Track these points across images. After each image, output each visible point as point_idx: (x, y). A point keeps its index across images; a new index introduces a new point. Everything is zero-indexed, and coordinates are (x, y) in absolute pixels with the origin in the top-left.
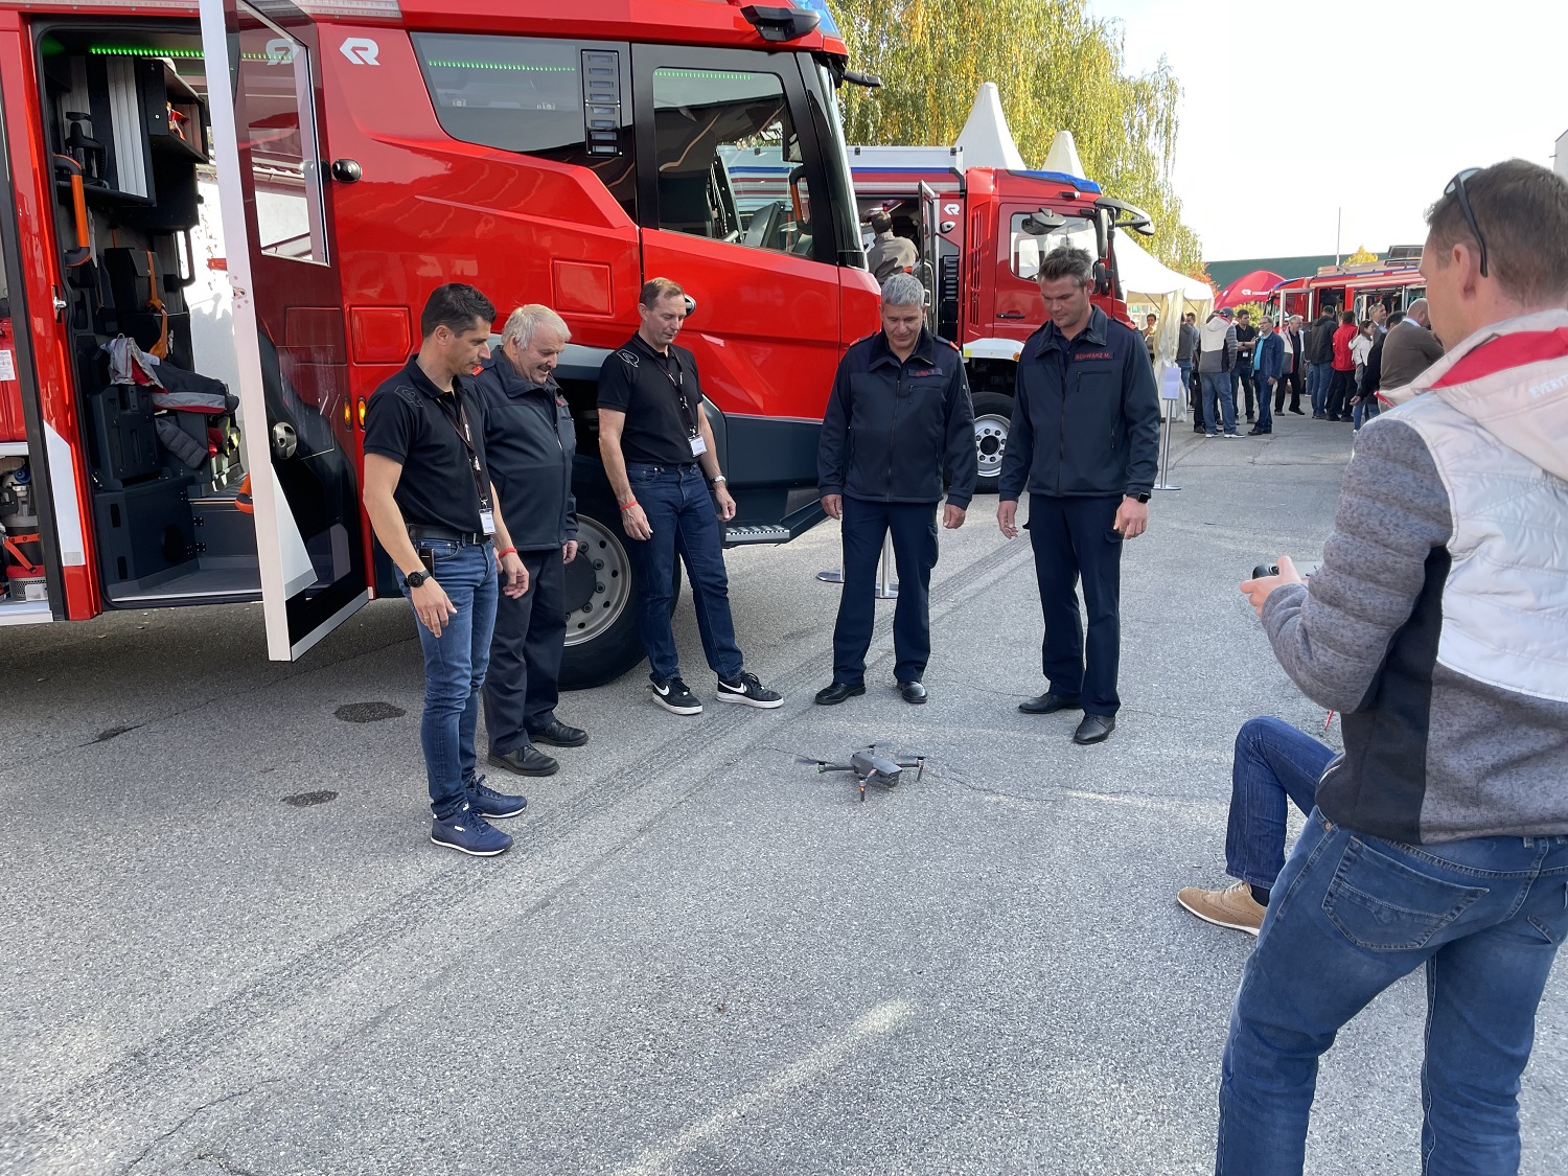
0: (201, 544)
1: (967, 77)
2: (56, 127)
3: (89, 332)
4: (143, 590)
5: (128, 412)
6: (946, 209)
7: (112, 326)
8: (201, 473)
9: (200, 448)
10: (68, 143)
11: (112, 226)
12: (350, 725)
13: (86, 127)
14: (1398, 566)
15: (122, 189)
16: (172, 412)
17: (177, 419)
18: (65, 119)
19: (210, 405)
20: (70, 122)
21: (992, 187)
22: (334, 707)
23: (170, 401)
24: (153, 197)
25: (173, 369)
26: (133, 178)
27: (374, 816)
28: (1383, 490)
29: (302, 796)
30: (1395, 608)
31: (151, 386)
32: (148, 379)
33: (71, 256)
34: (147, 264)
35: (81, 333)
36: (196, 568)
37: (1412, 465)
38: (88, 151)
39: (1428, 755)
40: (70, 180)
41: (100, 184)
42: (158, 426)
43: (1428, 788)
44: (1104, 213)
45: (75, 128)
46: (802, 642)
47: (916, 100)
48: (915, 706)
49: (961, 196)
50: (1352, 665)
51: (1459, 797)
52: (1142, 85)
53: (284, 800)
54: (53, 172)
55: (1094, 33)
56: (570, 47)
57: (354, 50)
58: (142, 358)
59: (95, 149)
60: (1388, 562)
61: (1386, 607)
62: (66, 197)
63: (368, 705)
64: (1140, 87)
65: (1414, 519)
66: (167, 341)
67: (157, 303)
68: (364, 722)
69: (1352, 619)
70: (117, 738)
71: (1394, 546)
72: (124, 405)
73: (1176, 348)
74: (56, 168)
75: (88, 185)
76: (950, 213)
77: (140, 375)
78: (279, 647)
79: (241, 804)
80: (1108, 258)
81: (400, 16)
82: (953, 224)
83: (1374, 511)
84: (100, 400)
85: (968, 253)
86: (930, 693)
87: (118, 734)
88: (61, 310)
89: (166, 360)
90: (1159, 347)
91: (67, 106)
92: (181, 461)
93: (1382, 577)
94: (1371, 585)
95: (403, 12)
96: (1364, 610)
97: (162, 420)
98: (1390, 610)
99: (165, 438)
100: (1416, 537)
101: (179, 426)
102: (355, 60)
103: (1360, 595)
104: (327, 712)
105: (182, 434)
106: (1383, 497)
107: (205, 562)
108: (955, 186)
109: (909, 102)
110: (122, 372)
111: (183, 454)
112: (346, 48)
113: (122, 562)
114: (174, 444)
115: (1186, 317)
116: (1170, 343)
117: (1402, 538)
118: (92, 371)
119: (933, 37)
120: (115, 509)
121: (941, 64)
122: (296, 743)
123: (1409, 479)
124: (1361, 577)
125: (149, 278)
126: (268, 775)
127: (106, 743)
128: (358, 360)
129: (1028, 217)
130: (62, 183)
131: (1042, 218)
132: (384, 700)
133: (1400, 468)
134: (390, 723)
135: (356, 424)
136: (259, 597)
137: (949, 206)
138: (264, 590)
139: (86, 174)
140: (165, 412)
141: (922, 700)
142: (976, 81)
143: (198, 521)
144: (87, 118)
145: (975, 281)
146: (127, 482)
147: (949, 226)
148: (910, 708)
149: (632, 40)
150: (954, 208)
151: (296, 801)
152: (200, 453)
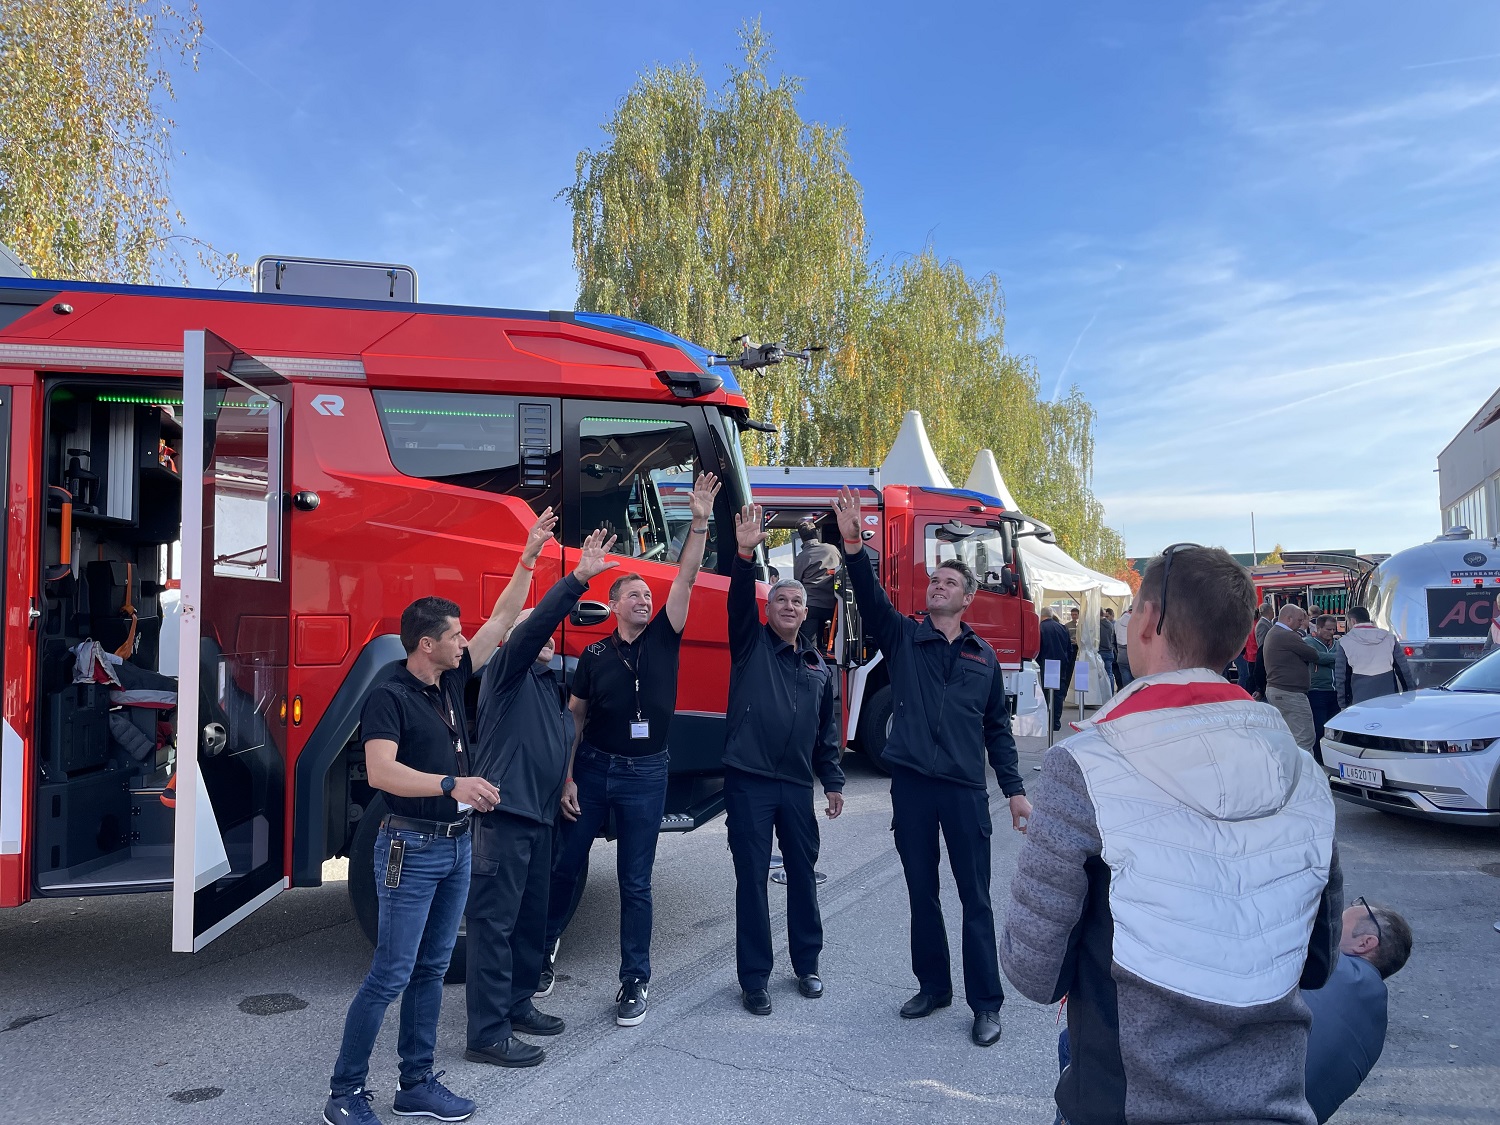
0: (135, 833)
1: (896, 405)
2: (56, 461)
3: (61, 636)
4: (72, 879)
5: (85, 708)
6: (866, 520)
7: (84, 629)
8: (146, 765)
9: (148, 741)
10: (66, 474)
11: (100, 541)
12: (250, 1018)
13: (84, 462)
14: (1063, 870)
15: (110, 514)
16: (127, 708)
17: (130, 715)
18: (66, 454)
19: (163, 701)
20: (71, 457)
21: (907, 501)
22: (240, 998)
23: (126, 697)
24: (137, 520)
25: (134, 668)
26: (121, 503)
27: (255, 1115)
28: (1052, 805)
29: (188, 1092)
30: (1067, 907)
31: (111, 684)
32: (108, 678)
33: (52, 571)
34: (128, 575)
35: (53, 637)
36: (128, 856)
37: (1071, 785)
38: (83, 483)
39: (1122, 1050)
40: (61, 507)
41: (88, 510)
42: (111, 721)
43: (1129, 1081)
44: (1007, 524)
45: (75, 463)
46: (710, 931)
47: (851, 425)
48: (810, 1000)
49: (879, 509)
50: (1039, 959)
51: (1155, 1090)
52: (1060, 409)
53: (170, 1096)
54: (46, 500)
55: (1011, 368)
56: (512, 401)
57: (323, 404)
58: (105, 659)
59: (88, 479)
60: (1056, 867)
61: (1060, 906)
62: (55, 521)
63: (273, 997)
64: (1057, 410)
65: (1075, 832)
66: (133, 643)
67: (130, 608)
68: (265, 1014)
69: (1036, 916)
70: (27, 1026)
71: (1059, 853)
72: (81, 703)
73: (1098, 641)
74: (50, 496)
75: (77, 512)
76: (869, 523)
77: (101, 674)
78: (183, 939)
79: (129, 1099)
80: (1013, 563)
81: (365, 378)
82: (873, 533)
83: (1046, 823)
84: (59, 699)
85: (888, 556)
86: (826, 986)
87: (28, 1023)
88: (35, 619)
89: (129, 660)
90: (1080, 638)
91: (70, 445)
92: (128, 752)
93: (1054, 879)
94: (1048, 886)
95: (367, 375)
96: (1042, 908)
97: (116, 716)
98: (1063, 909)
99: (116, 732)
100: (1073, 845)
101: (131, 721)
102: (324, 412)
103: (1040, 895)
104: (232, 1004)
105: (133, 729)
106: (1051, 811)
107: (138, 850)
108: (874, 501)
109: (844, 426)
110: (85, 672)
111: (131, 747)
112: (316, 403)
113: (56, 851)
114: (122, 738)
115: (1105, 612)
116: (1091, 635)
117: (1063, 846)
118: (55, 670)
119: (864, 374)
120: (56, 801)
121: (872, 396)
122: (195, 1036)
123: (1070, 797)
124: (1041, 879)
125: (126, 587)
126: (160, 1069)
127: (15, 1031)
128: (298, 662)
129: (940, 527)
130: (53, 510)
131: (951, 528)
132: (289, 992)
133: (1065, 788)
134: (289, 1016)
135: (290, 719)
136: (169, 888)
137: (869, 517)
138: (175, 880)
139: (77, 502)
140: (120, 707)
141: (818, 995)
142: (903, 409)
143: (136, 810)
144: (87, 454)
145: (894, 581)
146: (71, 774)
147: (869, 535)
148: (803, 1001)
149: (563, 397)
150: (874, 519)
151: (182, 1097)
152: (148, 745)
